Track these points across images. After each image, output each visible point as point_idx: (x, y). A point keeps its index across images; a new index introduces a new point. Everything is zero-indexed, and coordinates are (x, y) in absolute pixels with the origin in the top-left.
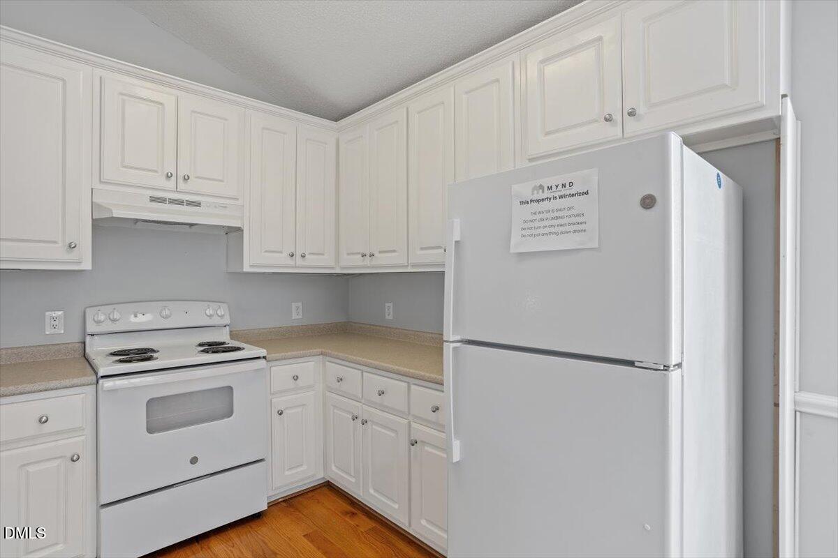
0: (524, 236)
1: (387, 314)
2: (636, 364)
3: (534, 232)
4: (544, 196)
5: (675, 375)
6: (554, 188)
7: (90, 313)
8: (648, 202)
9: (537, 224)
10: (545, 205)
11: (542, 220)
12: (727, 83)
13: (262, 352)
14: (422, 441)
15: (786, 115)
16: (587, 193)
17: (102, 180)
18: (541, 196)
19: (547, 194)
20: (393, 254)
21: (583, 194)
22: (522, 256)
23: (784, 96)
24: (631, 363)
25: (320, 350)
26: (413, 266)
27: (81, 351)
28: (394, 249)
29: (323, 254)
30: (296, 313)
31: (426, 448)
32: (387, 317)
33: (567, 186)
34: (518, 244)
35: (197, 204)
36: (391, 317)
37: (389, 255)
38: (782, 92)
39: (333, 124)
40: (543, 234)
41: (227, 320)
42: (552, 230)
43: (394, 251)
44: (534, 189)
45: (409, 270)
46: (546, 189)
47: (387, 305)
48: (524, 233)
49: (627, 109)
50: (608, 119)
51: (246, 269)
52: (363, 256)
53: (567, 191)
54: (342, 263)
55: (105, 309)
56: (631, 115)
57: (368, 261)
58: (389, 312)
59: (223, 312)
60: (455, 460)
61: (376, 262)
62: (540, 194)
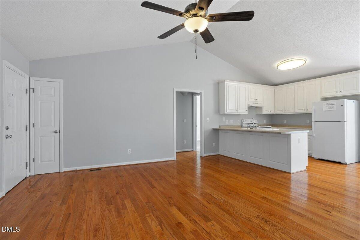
3: (327, 108)
5: (346, 122)
7: (243, 120)
8: (342, 106)
10: (328, 105)
17: (249, 101)
21: (334, 104)
22: (324, 111)
24: (340, 121)
27: (241, 126)
28: (291, 110)
30: (265, 122)
35: (257, 103)
36: (285, 122)
39: (274, 87)
41: (257, 123)
42: (329, 108)
45: (295, 113)
48: (325, 108)
50: (337, 92)
51: (263, 114)
52: (283, 111)
53: (331, 104)
54: (276, 112)
55: (244, 120)
56: (340, 92)
57: (284, 112)
58: (285, 121)
59: (257, 121)
60: (314, 136)
61: (286, 112)
62: (328, 104)
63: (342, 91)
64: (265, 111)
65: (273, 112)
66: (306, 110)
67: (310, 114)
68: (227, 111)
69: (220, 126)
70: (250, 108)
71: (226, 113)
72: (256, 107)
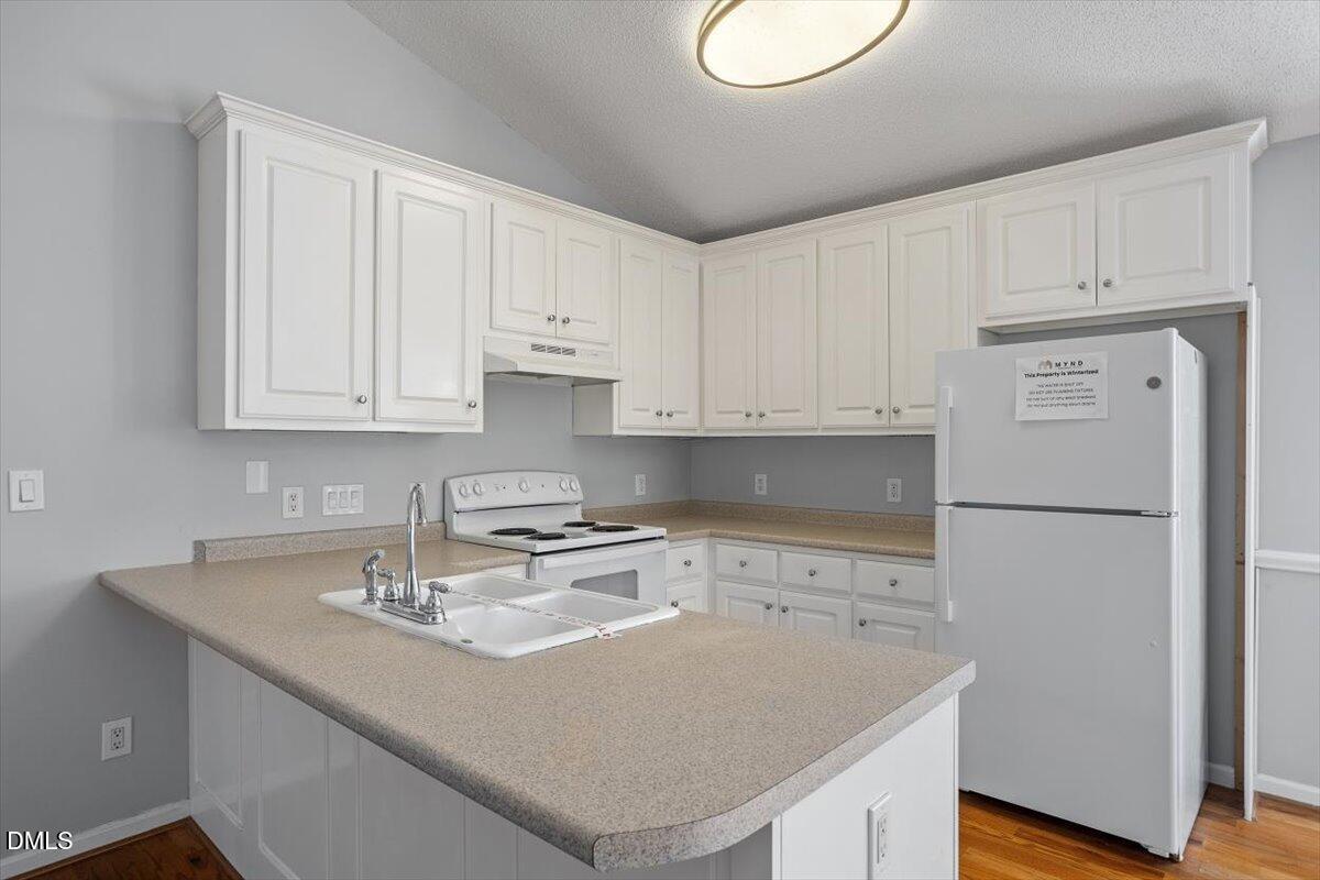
0: (1030, 406)
1: (756, 488)
2: (1143, 513)
3: (1040, 402)
4: (1052, 371)
5: (1175, 521)
6: (1062, 365)
7: (454, 485)
8: (1154, 383)
9: (1044, 396)
10: (1053, 380)
11: (1049, 392)
12: (1200, 266)
13: (662, 531)
14: (874, 621)
15: (1251, 303)
16: (1097, 372)
17: (494, 325)
18: (1049, 371)
19: (1055, 369)
20: (797, 414)
21: (1093, 372)
22: (1026, 423)
23: (1250, 284)
24: (1137, 513)
25: (708, 530)
26: (825, 429)
27: (443, 533)
28: (798, 407)
29: (686, 413)
30: (639, 489)
31: (878, 627)
32: (758, 492)
33: (1077, 364)
34: (1023, 412)
35: (570, 352)
36: (764, 492)
37: (791, 415)
38: (1248, 281)
40: (1052, 405)
41: (579, 497)
42: (1061, 401)
43: (797, 411)
44: (1042, 363)
45: (819, 433)
46: (1054, 365)
47: (757, 477)
48: (1029, 403)
49: (1102, 278)
50: (1082, 287)
51: (616, 432)
52: (748, 415)
53: (1077, 369)
54: (709, 424)
55: (469, 481)
56: (1107, 284)
57: (753, 422)
58: (761, 486)
59: (576, 485)
60: (950, 620)
61: (765, 423)
62: (1050, 371)
63: (1117, 282)
64: (630, 416)
65: (685, 423)
66: (885, 414)
67: (923, 444)
68: (248, 406)
69: (200, 547)
70: (503, 385)
71: (231, 423)
72: (578, 382)
